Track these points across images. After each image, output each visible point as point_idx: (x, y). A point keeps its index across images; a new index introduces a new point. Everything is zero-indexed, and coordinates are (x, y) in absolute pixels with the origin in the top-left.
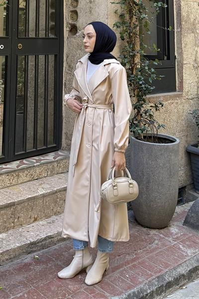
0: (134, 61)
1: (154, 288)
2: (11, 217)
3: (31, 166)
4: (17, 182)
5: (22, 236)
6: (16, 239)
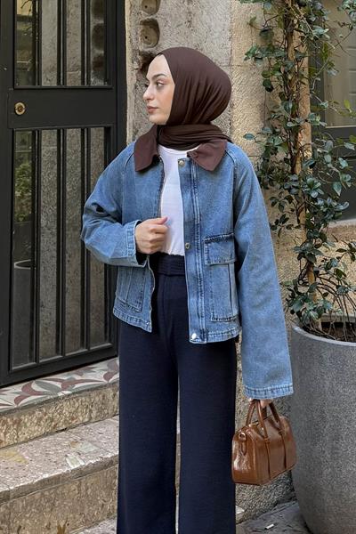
0: (296, 142)
3: (48, 397)
4: (17, 439)
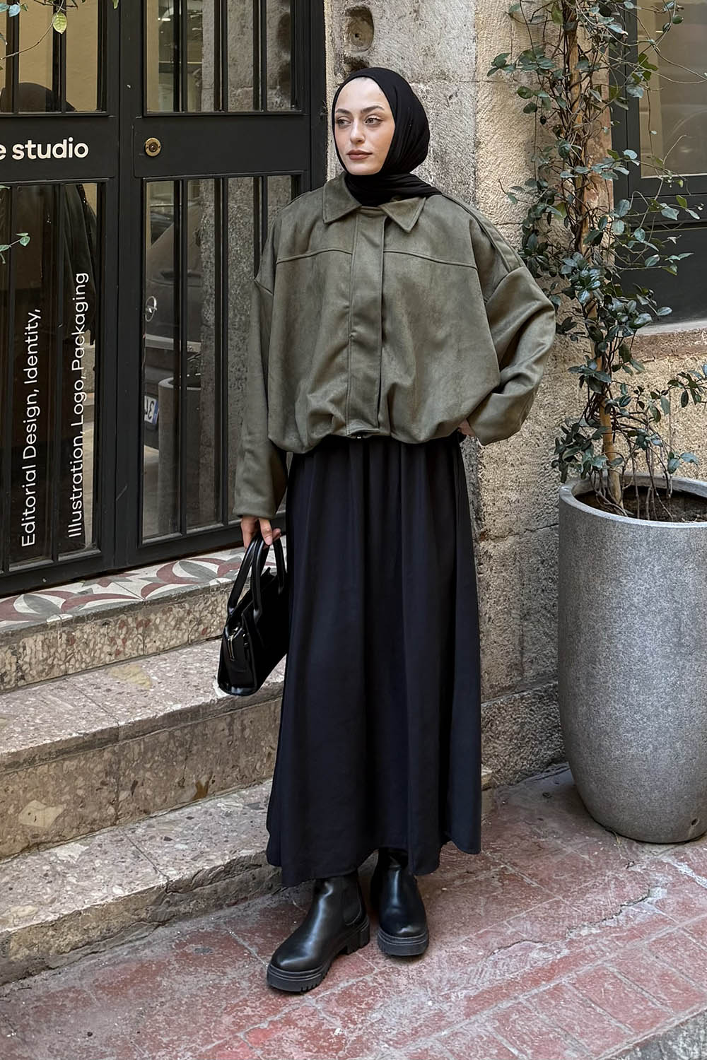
2: (103, 783)
3: (194, 587)
4: (143, 650)
5: (142, 856)
6: (117, 866)
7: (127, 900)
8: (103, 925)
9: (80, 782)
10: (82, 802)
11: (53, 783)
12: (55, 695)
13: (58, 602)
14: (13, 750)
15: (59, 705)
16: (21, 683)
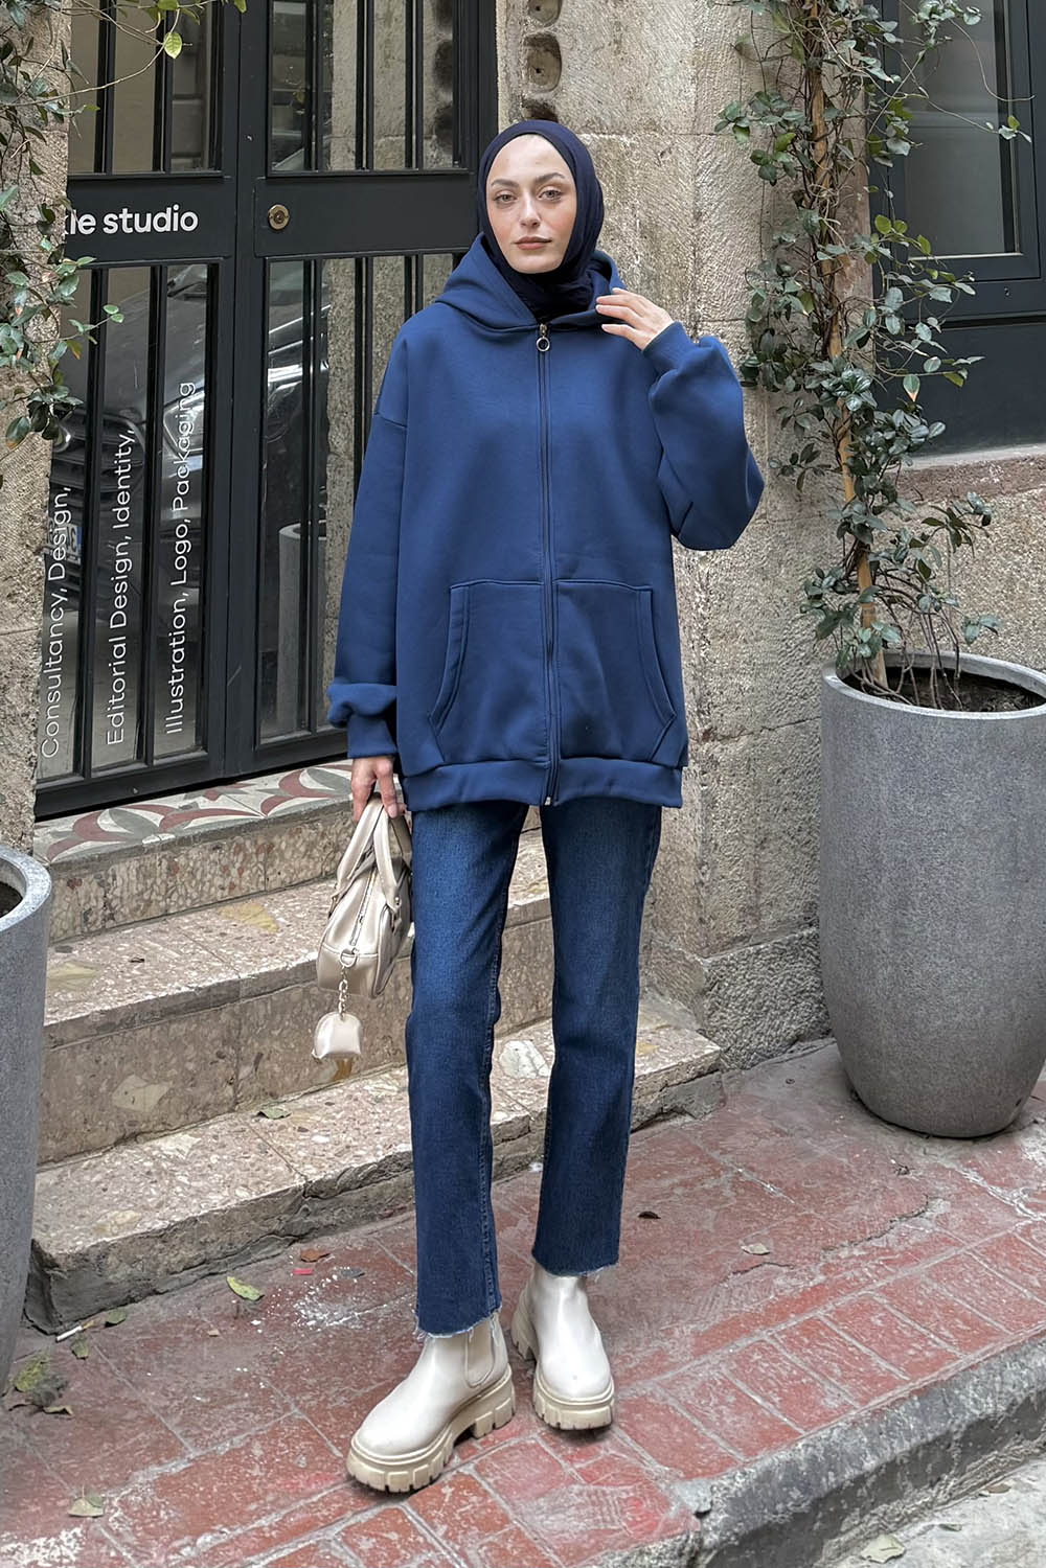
1: (900, 1448)
2: (220, 1056)
3: (330, 802)
4: (264, 883)
5: (270, 1152)
6: (239, 1163)
7: (253, 1206)
8: (225, 1238)
9: (191, 1052)
10: (193, 1080)
11: (156, 1052)
12: (154, 940)
13: (156, 819)
14: (107, 1008)
15: (162, 953)
16: (110, 924)
